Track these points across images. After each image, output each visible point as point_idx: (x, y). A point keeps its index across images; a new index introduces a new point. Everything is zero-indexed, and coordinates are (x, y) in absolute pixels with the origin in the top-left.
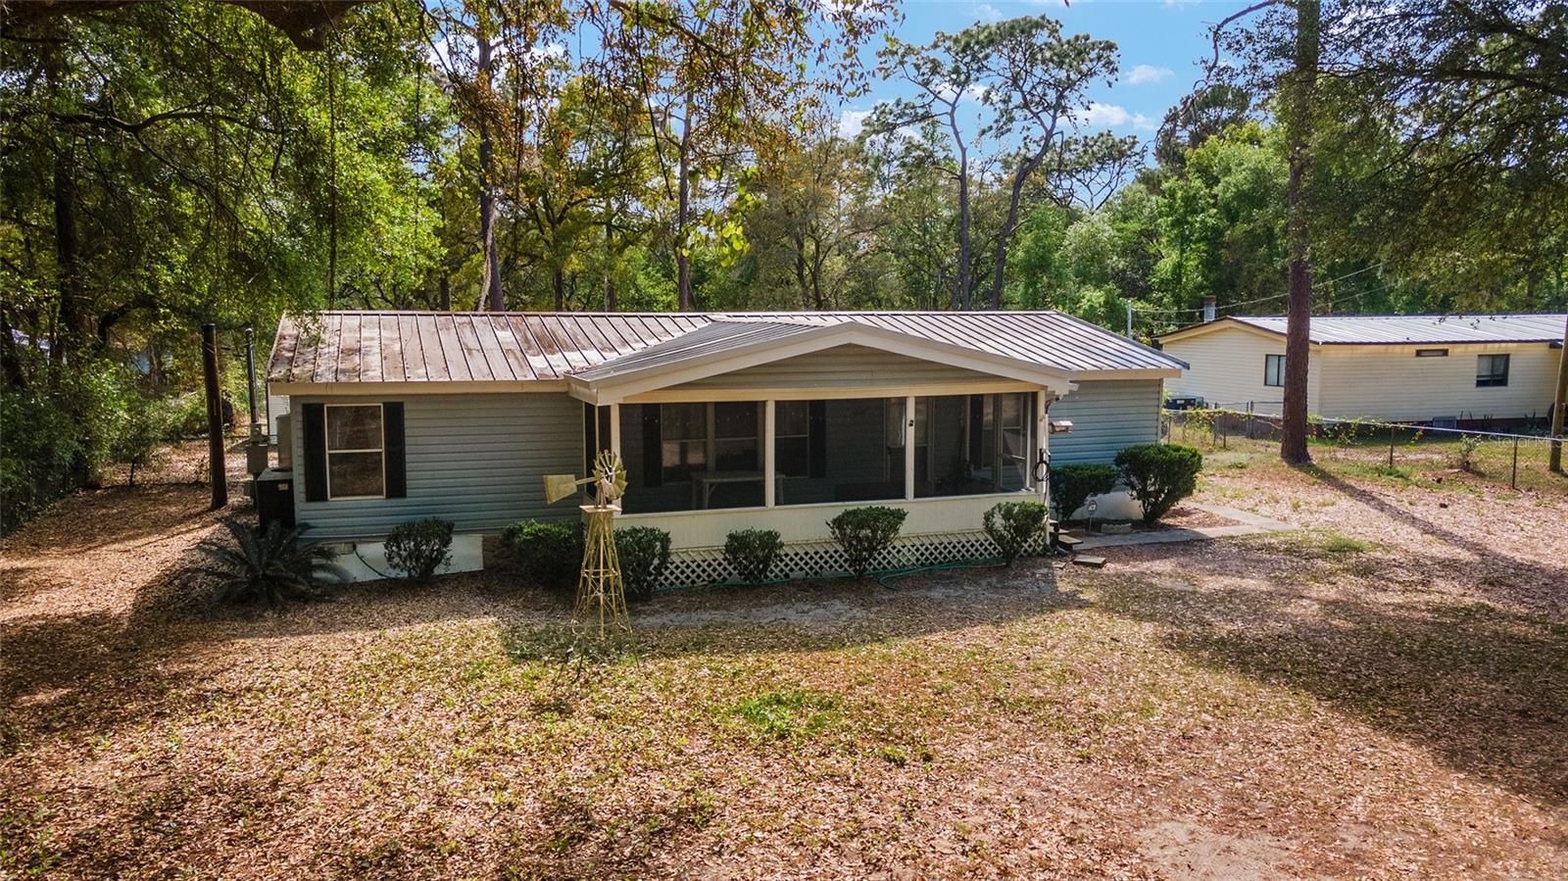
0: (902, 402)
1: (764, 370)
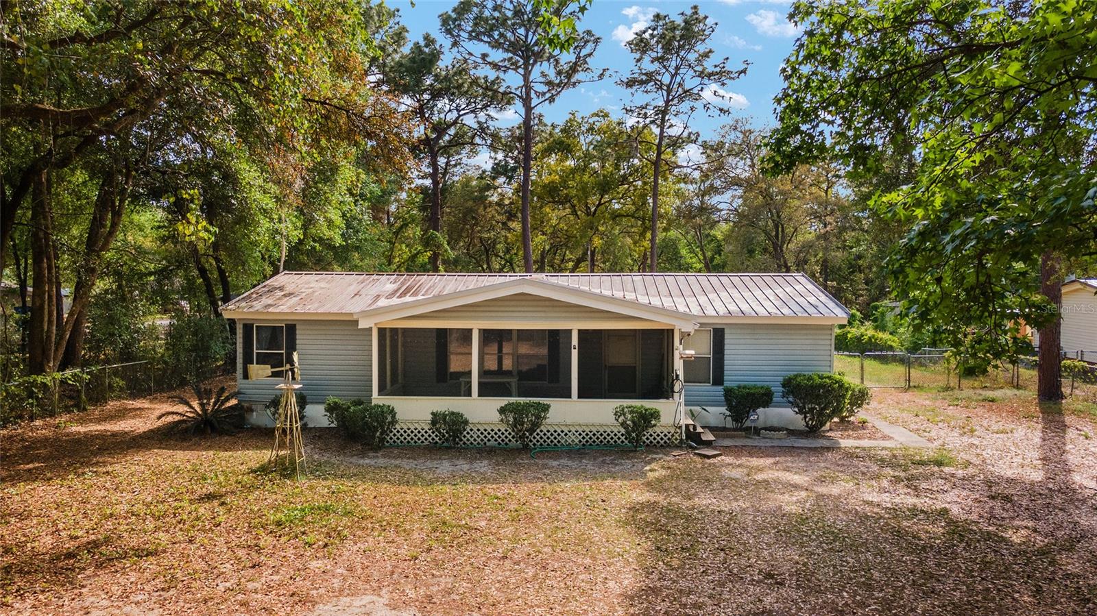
0: (569, 332)
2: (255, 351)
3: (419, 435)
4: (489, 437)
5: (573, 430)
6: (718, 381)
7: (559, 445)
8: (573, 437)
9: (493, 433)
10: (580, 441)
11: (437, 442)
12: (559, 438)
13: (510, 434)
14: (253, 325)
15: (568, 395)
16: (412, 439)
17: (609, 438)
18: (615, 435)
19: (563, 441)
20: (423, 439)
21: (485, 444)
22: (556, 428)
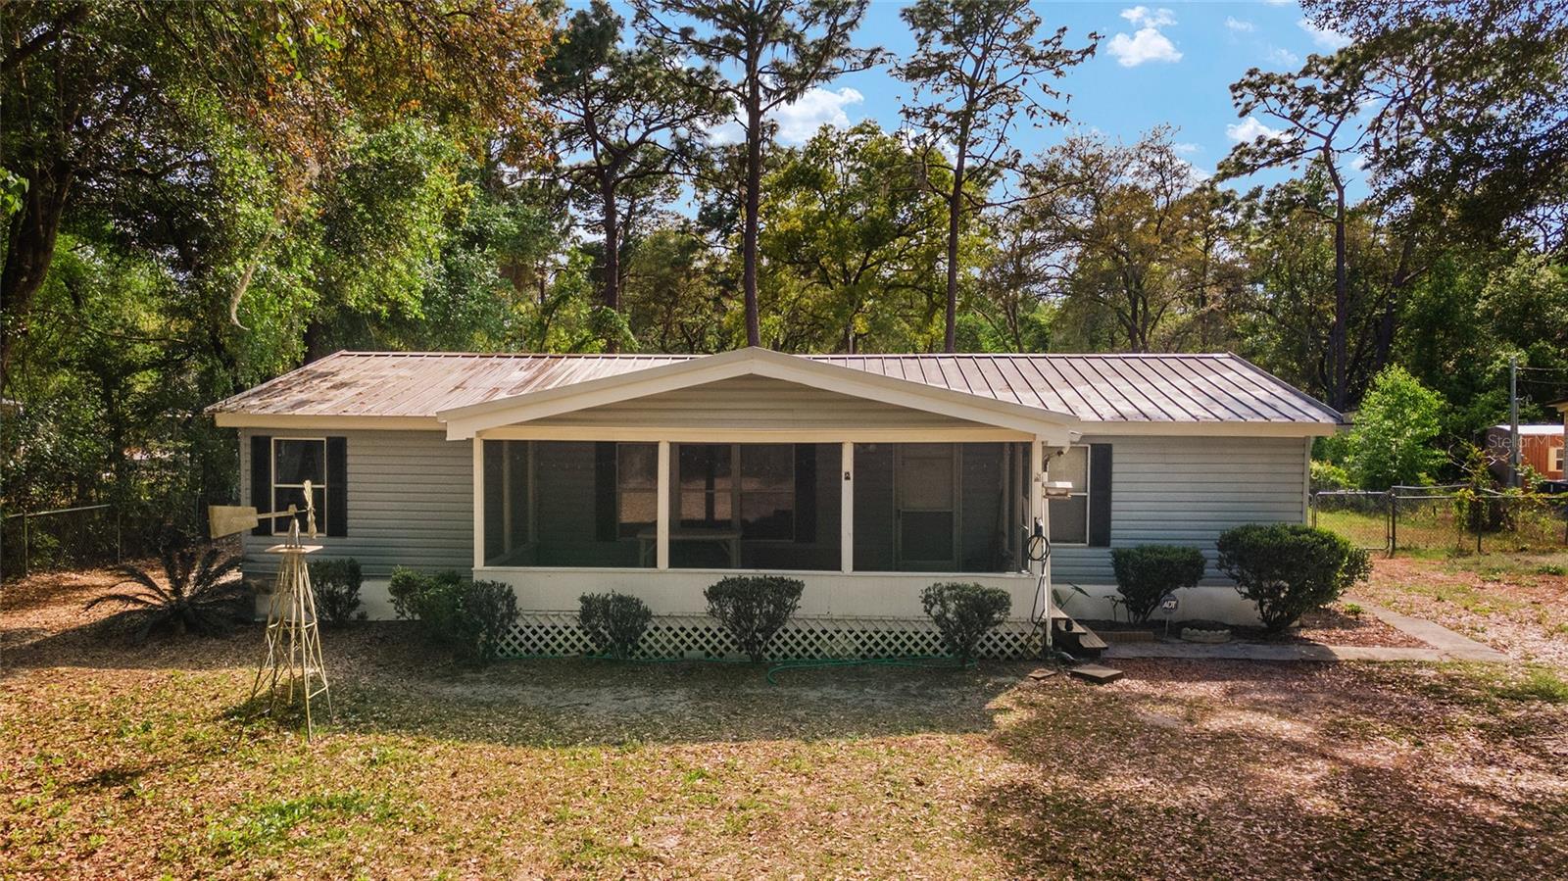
0: (837, 448)
1: (639, 405)
2: (274, 485)
3: (560, 639)
4: (689, 641)
5: (845, 630)
6: (1101, 537)
7: (818, 657)
8: (844, 642)
9: (696, 635)
10: (857, 650)
11: (592, 652)
12: (818, 644)
13: (727, 636)
14: (270, 438)
15: (835, 565)
16: (547, 645)
17: (910, 644)
18: (923, 638)
19: (825, 650)
20: (567, 645)
21: (682, 654)
22: (812, 625)
